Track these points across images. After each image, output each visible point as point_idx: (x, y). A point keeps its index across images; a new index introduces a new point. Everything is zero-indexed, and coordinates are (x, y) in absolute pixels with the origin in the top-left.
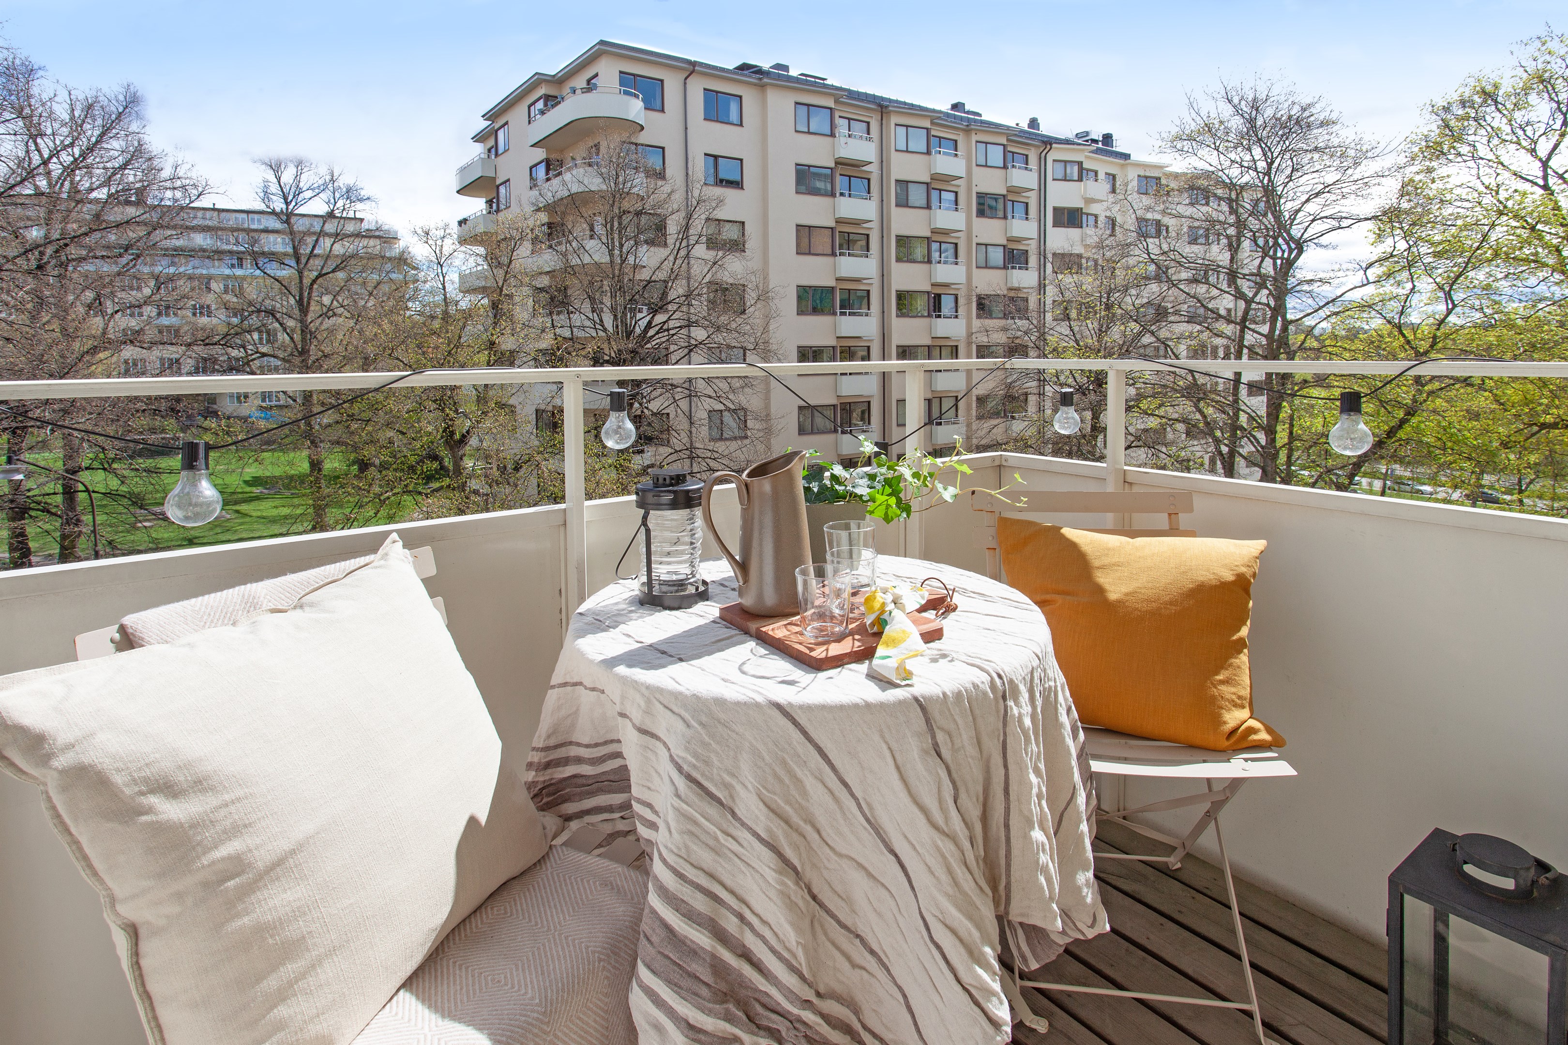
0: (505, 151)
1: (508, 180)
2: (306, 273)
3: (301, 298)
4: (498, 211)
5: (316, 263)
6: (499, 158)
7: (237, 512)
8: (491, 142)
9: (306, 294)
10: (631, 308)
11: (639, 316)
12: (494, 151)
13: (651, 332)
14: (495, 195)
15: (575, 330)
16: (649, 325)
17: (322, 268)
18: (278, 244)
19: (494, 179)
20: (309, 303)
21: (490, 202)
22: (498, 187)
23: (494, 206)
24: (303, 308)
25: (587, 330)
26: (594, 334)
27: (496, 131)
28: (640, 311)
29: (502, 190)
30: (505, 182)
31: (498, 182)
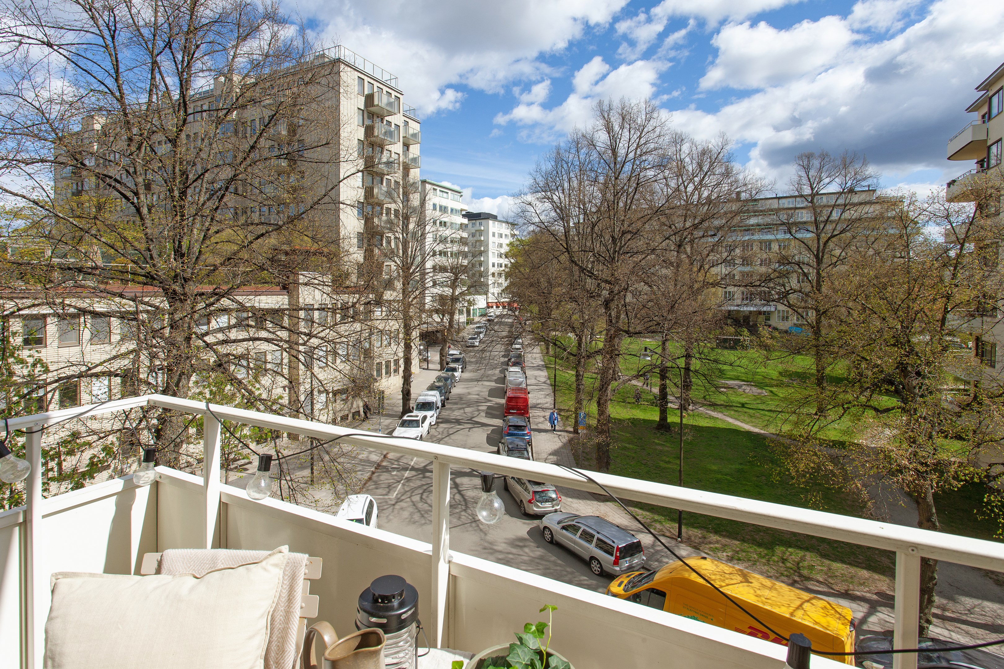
0: (999, 113)
1: (1000, 140)
2: (822, 236)
3: (818, 254)
4: (988, 168)
5: (829, 227)
6: (992, 122)
7: (771, 392)
8: (985, 109)
9: (821, 250)
12: (987, 117)
14: (985, 155)
17: (834, 231)
19: (986, 141)
20: (823, 257)
21: (981, 163)
22: (989, 148)
23: (985, 164)
24: (819, 261)
27: (990, 98)
29: (994, 149)
30: (997, 142)
31: (989, 143)
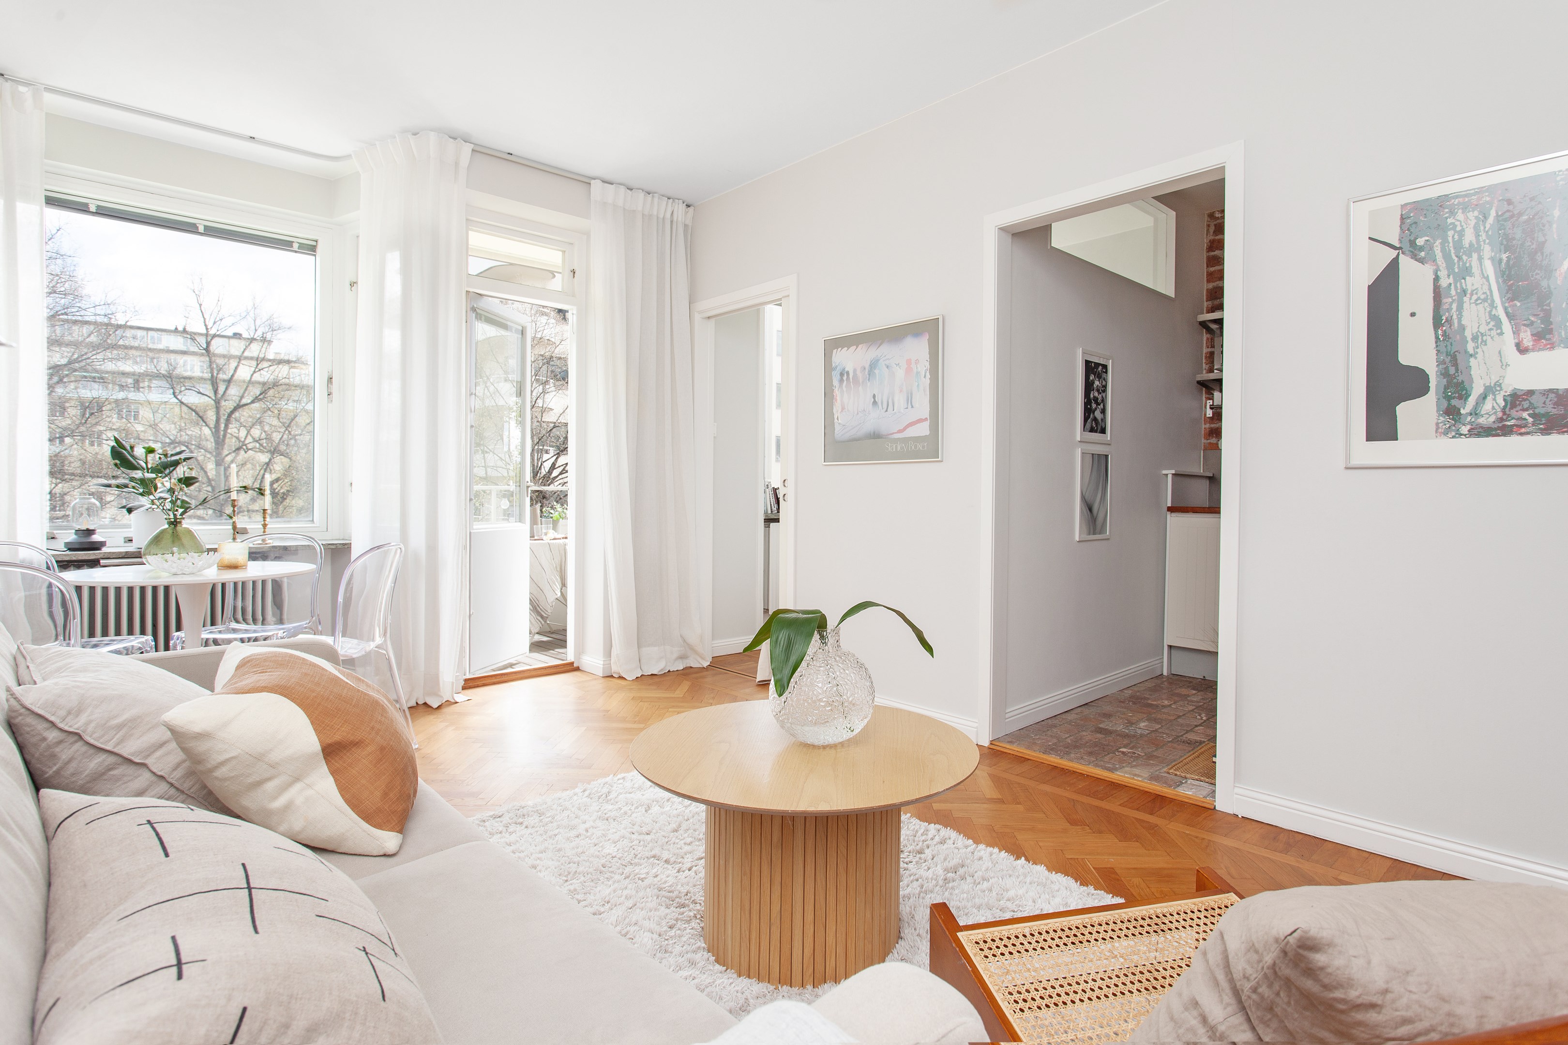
2: (223, 403)
3: (217, 431)
5: (236, 391)
9: (223, 426)
10: (538, 450)
11: (546, 457)
13: (555, 473)
15: (489, 470)
16: (553, 467)
17: (242, 397)
18: (194, 367)
20: (225, 436)
24: (219, 441)
25: (500, 469)
26: (506, 474)
28: (547, 452)
